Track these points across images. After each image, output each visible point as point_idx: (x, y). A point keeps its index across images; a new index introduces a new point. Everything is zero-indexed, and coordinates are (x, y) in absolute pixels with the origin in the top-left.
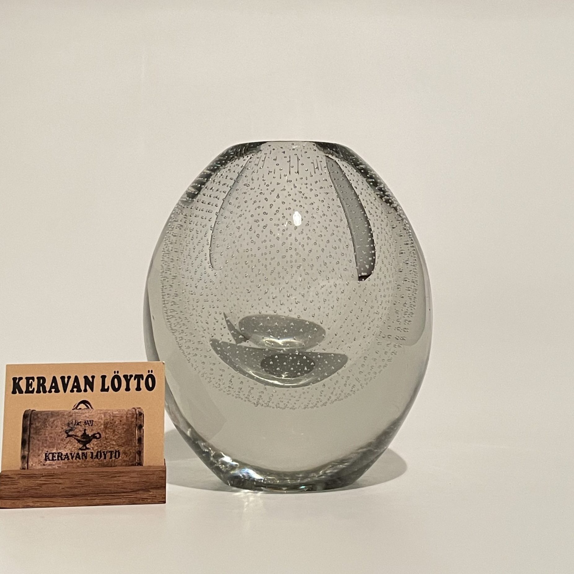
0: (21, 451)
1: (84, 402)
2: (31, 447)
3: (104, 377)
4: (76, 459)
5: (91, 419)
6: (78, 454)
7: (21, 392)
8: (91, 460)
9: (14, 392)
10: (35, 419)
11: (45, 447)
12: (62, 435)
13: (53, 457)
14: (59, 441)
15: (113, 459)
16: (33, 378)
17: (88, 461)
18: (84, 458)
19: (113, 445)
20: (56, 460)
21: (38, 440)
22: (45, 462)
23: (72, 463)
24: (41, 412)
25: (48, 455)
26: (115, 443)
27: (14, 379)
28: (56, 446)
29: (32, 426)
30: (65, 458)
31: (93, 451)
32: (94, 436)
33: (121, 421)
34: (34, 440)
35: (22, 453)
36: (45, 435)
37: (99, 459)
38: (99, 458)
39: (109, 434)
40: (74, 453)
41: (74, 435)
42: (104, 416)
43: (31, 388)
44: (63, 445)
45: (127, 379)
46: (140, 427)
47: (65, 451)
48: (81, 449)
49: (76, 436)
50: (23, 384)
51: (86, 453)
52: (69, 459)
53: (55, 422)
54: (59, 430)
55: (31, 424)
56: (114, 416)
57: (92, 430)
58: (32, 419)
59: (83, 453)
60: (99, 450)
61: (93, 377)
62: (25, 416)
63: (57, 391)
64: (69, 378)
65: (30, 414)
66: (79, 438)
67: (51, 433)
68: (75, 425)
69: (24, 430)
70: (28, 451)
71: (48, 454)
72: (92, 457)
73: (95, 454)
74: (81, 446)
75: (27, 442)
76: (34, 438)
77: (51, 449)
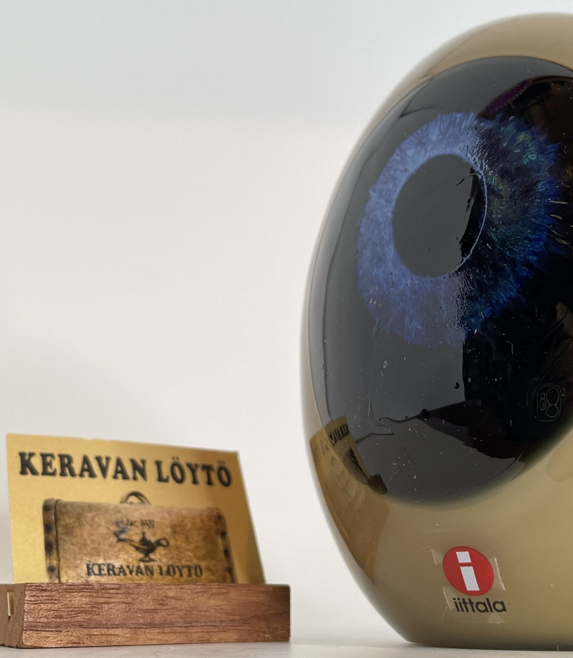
0: (46, 559)
1: (136, 494)
2: (61, 555)
3: (158, 464)
4: (137, 575)
5: (151, 518)
6: (139, 567)
7: (34, 472)
8: (160, 577)
9: (23, 472)
10: (63, 514)
11: (86, 555)
12: (109, 538)
13: (100, 570)
14: (106, 547)
15: (194, 577)
16: (52, 456)
17: (157, 579)
18: (149, 573)
19: (189, 556)
20: (105, 575)
21: (73, 544)
22: (87, 578)
23: (132, 580)
24: (71, 504)
25: (92, 569)
26: (191, 554)
27: (22, 455)
28: (102, 554)
29: (59, 523)
30: (120, 572)
31: (161, 564)
32: (158, 543)
33: (194, 524)
34: (64, 542)
35: (48, 562)
36: (81, 536)
37: (172, 576)
38: (172, 574)
39: (180, 541)
40: (133, 566)
41: (128, 539)
42: (170, 516)
43: (51, 468)
44: (112, 553)
45: (193, 469)
46: (223, 534)
47: (118, 562)
48: (142, 560)
49: (131, 541)
50: (37, 463)
51: (152, 567)
52: (125, 574)
53: (96, 519)
54: (103, 530)
55: (56, 519)
56: (184, 517)
57: (155, 534)
58: (58, 512)
59: (147, 568)
60: (170, 563)
61: (143, 462)
62: (47, 508)
63: (92, 475)
64: (108, 459)
65: (54, 505)
66: (136, 544)
67: (92, 535)
68: (127, 524)
69: (48, 528)
70: (57, 559)
71: (91, 563)
72: (161, 573)
73: (165, 569)
74: (141, 556)
75: (55, 546)
76: (64, 541)
77: (95, 558)
